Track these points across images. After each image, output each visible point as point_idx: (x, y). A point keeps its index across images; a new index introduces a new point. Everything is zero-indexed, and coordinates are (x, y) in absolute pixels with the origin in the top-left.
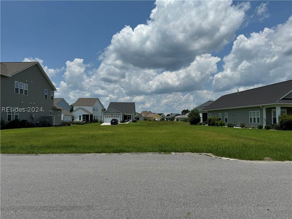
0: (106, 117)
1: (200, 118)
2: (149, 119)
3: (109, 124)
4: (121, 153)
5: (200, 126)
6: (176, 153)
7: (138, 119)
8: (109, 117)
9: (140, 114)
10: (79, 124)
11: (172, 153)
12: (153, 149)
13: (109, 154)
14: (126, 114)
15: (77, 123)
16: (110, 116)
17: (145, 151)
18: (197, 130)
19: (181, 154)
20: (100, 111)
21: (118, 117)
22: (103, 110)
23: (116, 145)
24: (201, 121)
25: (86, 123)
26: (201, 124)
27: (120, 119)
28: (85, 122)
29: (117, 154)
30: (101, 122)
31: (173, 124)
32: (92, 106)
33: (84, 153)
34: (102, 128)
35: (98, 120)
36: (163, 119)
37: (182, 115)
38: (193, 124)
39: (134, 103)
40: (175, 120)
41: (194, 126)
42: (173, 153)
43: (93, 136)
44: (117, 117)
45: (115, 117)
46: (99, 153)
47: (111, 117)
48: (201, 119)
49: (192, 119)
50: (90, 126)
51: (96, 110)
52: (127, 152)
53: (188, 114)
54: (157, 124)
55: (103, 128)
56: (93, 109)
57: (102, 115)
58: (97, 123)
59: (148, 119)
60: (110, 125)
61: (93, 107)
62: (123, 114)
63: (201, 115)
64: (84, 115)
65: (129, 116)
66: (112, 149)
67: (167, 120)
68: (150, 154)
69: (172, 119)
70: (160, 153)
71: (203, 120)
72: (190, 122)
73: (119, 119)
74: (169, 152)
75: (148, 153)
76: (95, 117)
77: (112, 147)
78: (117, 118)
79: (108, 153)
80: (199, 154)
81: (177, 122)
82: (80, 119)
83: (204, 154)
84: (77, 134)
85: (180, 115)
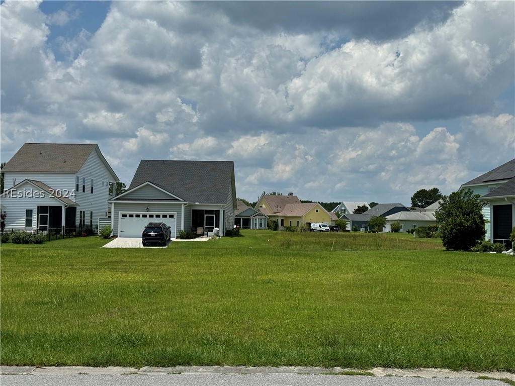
0: (124, 216)
1: (483, 222)
2: (286, 224)
3: (137, 243)
4: (179, 368)
5: (481, 256)
6: (390, 371)
7: (246, 223)
8: (138, 216)
9: (254, 205)
10: (27, 242)
11: (375, 369)
12: (300, 354)
13: (133, 370)
14: (199, 206)
15: (18, 238)
16: (141, 213)
17: (273, 360)
18: (471, 271)
19: (408, 374)
20: (102, 191)
21: (171, 216)
22: (115, 187)
23: (162, 333)
24: (488, 236)
25: (49, 238)
26: (486, 249)
27: (179, 225)
28: (46, 232)
29: (164, 369)
30: (107, 237)
31: (378, 246)
32: (74, 173)
33: (41, 364)
34: (110, 259)
35: (93, 226)
36: (338, 227)
37: (413, 209)
38: (456, 249)
39: (230, 165)
40: (387, 228)
41: (459, 256)
42: (378, 371)
43: (74, 295)
44: (165, 216)
45: (158, 216)
46: (96, 365)
47: (144, 216)
48: (488, 227)
49: (451, 230)
50: (67, 252)
51: (88, 189)
52: (201, 363)
53: (436, 206)
54: (318, 243)
55: (114, 259)
56: (78, 185)
57: (110, 208)
58: (90, 240)
59: (282, 225)
60: (141, 246)
61: (78, 178)
62: (190, 206)
63: (487, 213)
64: (42, 209)
65: (212, 212)
66: (146, 352)
67: (355, 230)
68: (289, 375)
69: (376, 225)
70: (328, 371)
71: (496, 234)
72: (444, 238)
73: (175, 225)
74: (363, 368)
75: (282, 368)
76: (83, 214)
77: (146, 343)
78: (168, 222)
79: (133, 365)
80: (477, 375)
81: (395, 235)
82: (29, 223)
83: (497, 375)
84: (18, 285)
85: (404, 209)
